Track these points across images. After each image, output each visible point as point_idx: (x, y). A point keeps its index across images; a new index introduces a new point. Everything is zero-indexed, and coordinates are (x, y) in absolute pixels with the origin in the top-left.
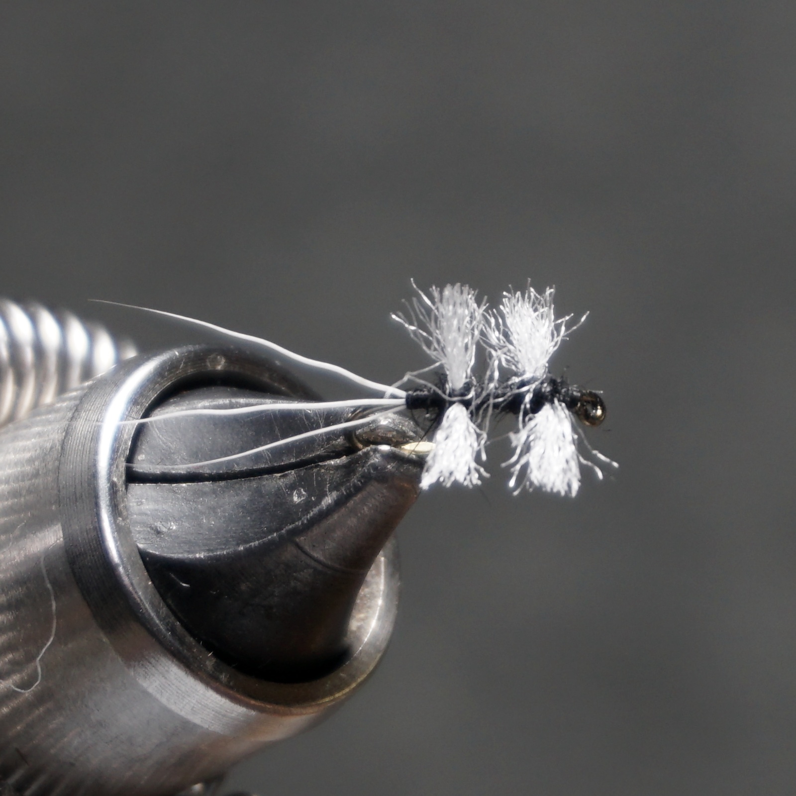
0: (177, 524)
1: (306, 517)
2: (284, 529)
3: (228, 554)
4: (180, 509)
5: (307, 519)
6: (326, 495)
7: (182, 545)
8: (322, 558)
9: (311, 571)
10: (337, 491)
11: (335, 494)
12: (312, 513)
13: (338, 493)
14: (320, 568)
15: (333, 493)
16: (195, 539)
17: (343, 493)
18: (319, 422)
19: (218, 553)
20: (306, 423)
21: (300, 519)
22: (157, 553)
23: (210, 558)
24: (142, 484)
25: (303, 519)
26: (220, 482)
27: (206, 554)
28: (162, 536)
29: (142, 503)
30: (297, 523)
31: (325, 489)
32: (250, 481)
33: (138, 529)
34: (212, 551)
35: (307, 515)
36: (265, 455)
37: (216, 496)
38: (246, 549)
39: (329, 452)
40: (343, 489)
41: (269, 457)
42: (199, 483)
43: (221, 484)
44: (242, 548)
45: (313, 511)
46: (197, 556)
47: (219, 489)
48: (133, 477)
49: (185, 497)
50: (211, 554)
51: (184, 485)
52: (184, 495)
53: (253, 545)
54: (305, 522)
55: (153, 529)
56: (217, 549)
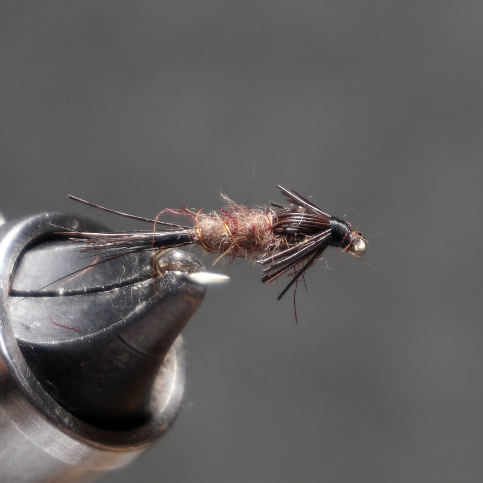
0: (41, 322)
1: (125, 318)
2: (111, 326)
3: (73, 341)
4: (42, 313)
5: (126, 320)
6: (139, 304)
7: (43, 336)
8: (135, 346)
9: (127, 354)
10: (147, 301)
11: (144, 303)
12: (129, 315)
13: (147, 302)
14: (134, 352)
15: (143, 302)
16: (52, 332)
17: (150, 302)
18: (135, 258)
19: (67, 341)
20: (126, 259)
21: (121, 319)
22: (27, 341)
23: (61, 344)
24: (18, 297)
25: (123, 319)
26: (69, 296)
27: (59, 342)
28: (30, 330)
29: (17, 309)
30: (119, 322)
31: (138, 300)
32: (89, 295)
33: (14, 326)
34: (63, 340)
35: (126, 317)
36: (99, 279)
37: (66, 305)
38: (85, 339)
39: (141, 276)
40: (150, 300)
41: (101, 280)
42: (56, 297)
43: (70, 298)
44: (83, 338)
45: (129, 314)
46: (53, 343)
47: (68, 301)
48: (13, 293)
49: (46, 306)
50: (62, 342)
51: (45, 298)
52: (45, 305)
53: (90, 336)
54: (125, 321)
55: (24, 326)
56: (66, 339)
